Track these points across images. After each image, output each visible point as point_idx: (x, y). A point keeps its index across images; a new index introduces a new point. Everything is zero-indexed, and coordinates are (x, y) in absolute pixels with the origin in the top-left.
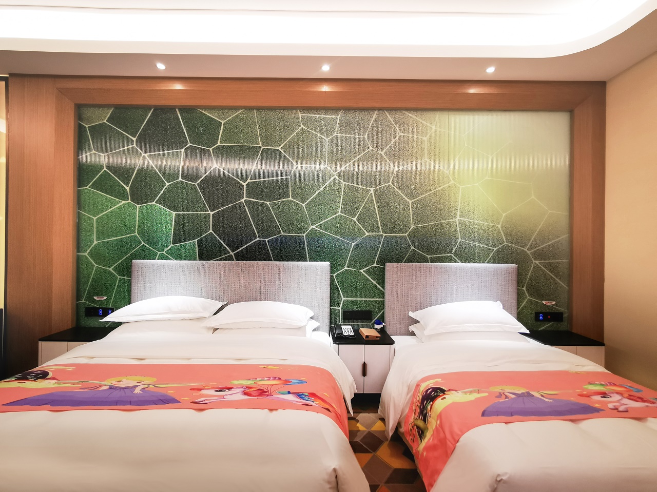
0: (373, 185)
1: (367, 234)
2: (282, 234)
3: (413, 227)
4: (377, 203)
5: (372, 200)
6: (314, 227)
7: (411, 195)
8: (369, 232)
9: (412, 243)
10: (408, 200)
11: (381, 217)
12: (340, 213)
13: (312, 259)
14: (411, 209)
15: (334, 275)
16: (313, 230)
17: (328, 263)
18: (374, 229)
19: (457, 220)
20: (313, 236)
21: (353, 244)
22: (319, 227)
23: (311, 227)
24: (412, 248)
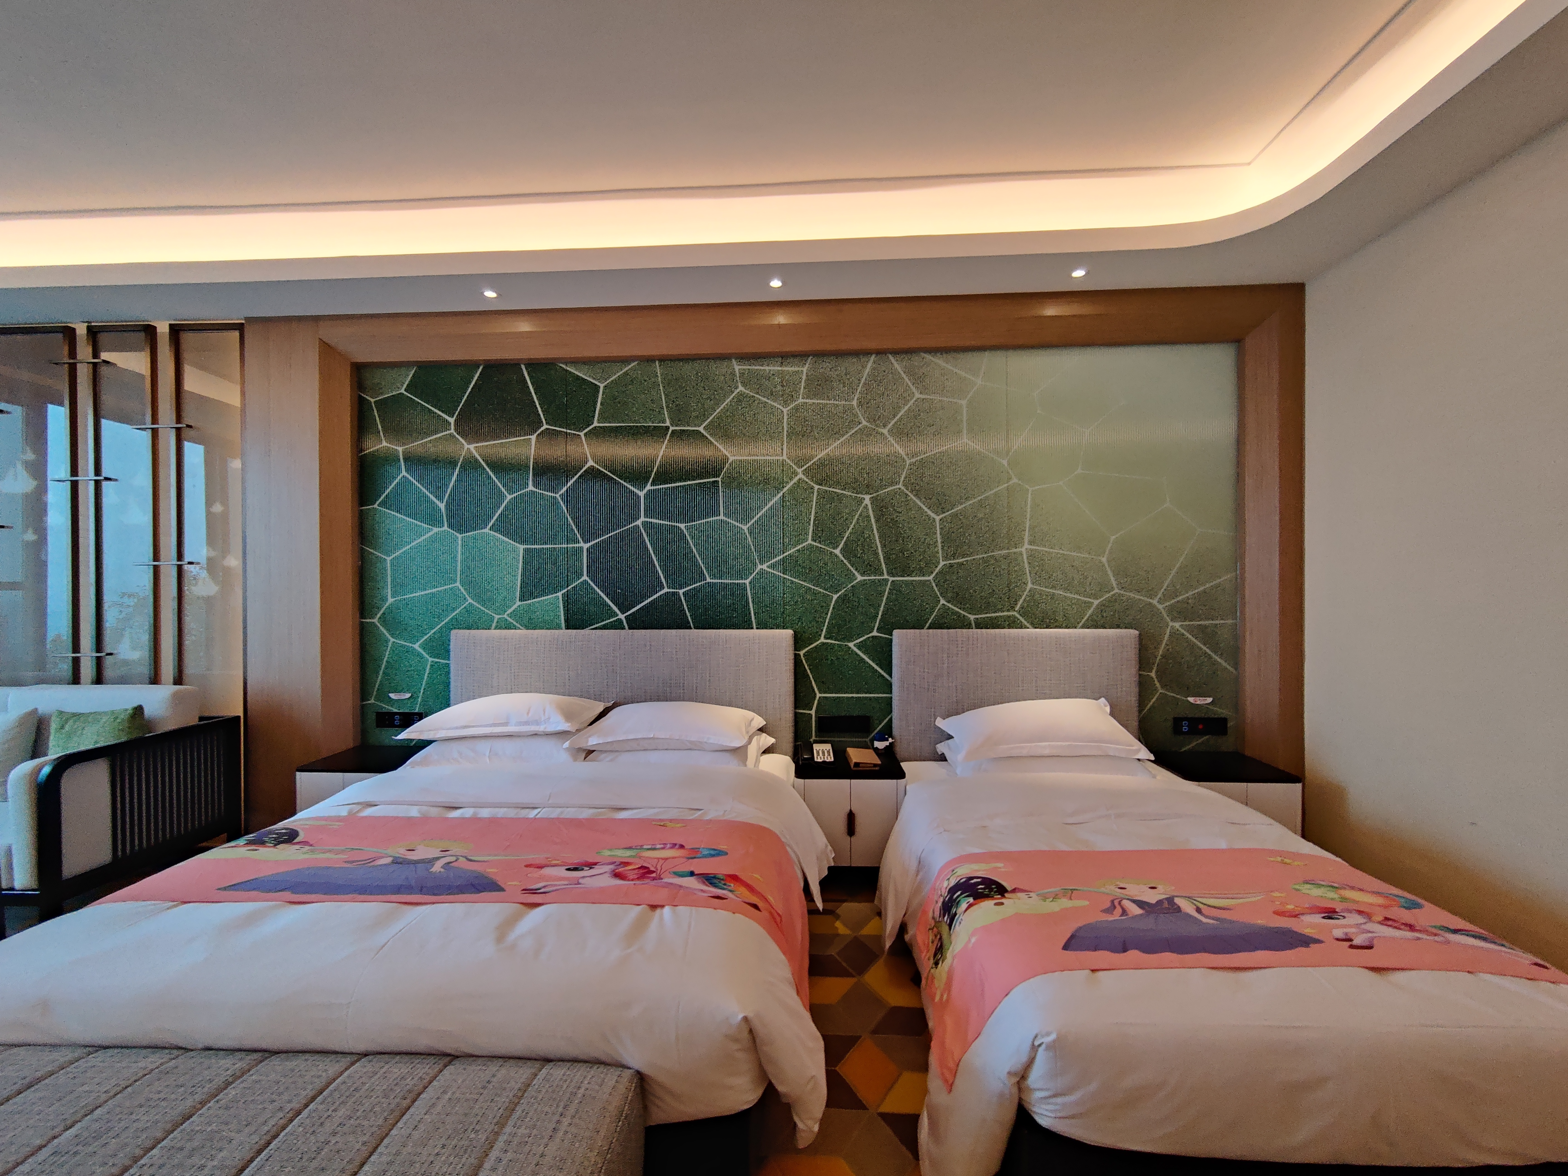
0: (868, 488)
1: (860, 578)
2: (709, 580)
3: (942, 563)
4: (877, 521)
5: (868, 516)
6: (764, 567)
7: (940, 507)
8: (863, 574)
9: (941, 594)
10: (933, 515)
11: (884, 546)
12: (810, 541)
13: (762, 625)
14: (938, 532)
15: (802, 653)
16: (762, 572)
17: (790, 632)
18: (871, 568)
19: (1023, 550)
20: (763, 584)
21: (835, 597)
22: (772, 566)
23: (759, 567)
24: (942, 601)
